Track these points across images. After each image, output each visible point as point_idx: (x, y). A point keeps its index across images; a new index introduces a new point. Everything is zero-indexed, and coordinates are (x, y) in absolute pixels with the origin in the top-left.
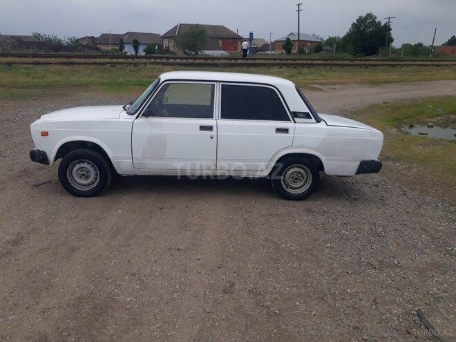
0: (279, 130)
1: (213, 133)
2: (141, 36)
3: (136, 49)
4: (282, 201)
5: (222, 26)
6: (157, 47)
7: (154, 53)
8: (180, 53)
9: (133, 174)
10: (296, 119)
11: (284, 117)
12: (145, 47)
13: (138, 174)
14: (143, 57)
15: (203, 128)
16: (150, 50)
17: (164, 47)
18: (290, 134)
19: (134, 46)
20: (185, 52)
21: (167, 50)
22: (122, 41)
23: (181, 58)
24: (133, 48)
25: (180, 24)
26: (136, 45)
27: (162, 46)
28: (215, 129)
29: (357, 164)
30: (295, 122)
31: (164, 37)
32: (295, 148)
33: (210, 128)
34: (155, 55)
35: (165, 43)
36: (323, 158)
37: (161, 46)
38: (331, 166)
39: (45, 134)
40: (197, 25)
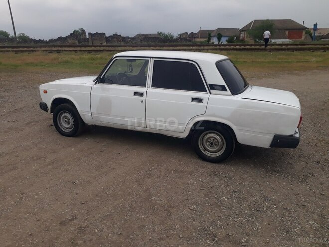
0: (195, 100)
1: (143, 98)
2: (226, 30)
3: (219, 40)
4: (199, 161)
5: (290, 20)
6: (235, 38)
7: (233, 42)
8: (252, 42)
9: (94, 124)
10: (212, 91)
11: (202, 89)
12: (227, 38)
13: (97, 125)
14: (225, 45)
15: (136, 94)
16: (230, 41)
17: (241, 38)
18: (204, 104)
19: (218, 38)
20: (255, 42)
21: (243, 40)
22: (210, 34)
23: (251, 45)
24: (217, 40)
25: (255, 21)
26: (219, 37)
27: (240, 37)
28: (144, 95)
29: (271, 137)
30: (211, 94)
31: (242, 31)
32: (209, 116)
33: (141, 94)
34: (234, 44)
35: (242, 35)
36: (234, 128)
37: (238, 38)
38: (243, 136)
39: (46, 92)
40: (268, 20)
